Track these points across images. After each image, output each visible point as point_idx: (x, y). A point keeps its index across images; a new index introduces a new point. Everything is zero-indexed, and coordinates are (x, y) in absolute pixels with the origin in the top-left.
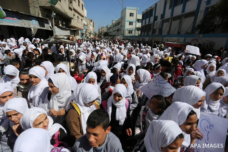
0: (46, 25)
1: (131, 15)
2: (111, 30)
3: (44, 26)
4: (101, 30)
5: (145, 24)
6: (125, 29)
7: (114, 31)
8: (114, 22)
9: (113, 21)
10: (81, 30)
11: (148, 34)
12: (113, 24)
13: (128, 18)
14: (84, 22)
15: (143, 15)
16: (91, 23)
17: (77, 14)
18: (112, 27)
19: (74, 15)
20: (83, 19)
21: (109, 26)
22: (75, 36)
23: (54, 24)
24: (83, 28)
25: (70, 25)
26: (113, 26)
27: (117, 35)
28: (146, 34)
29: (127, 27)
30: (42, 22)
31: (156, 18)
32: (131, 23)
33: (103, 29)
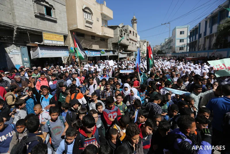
0: (115, 53)
1: (181, 33)
2: (164, 48)
3: (114, 54)
4: (155, 49)
5: (193, 41)
6: (176, 46)
7: (167, 49)
8: (167, 40)
9: (165, 39)
10: (135, 51)
11: (195, 50)
12: (165, 42)
13: (178, 36)
14: (138, 45)
15: (191, 33)
16: (144, 44)
17: (132, 42)
18: (165, 46)
19: (130, 43)
20: (136, 43)
21: (163, 44)
22: (130, 57)
23: (119, 52)
24: (136, 50)
25: (127, 50)
26: (166, 44)
27: (168, 53)
28: (193, 50)
29: (178, 44)
30: (114, 52)
31: (200, 36)
32: (181, 41)
33: (157, 48)
